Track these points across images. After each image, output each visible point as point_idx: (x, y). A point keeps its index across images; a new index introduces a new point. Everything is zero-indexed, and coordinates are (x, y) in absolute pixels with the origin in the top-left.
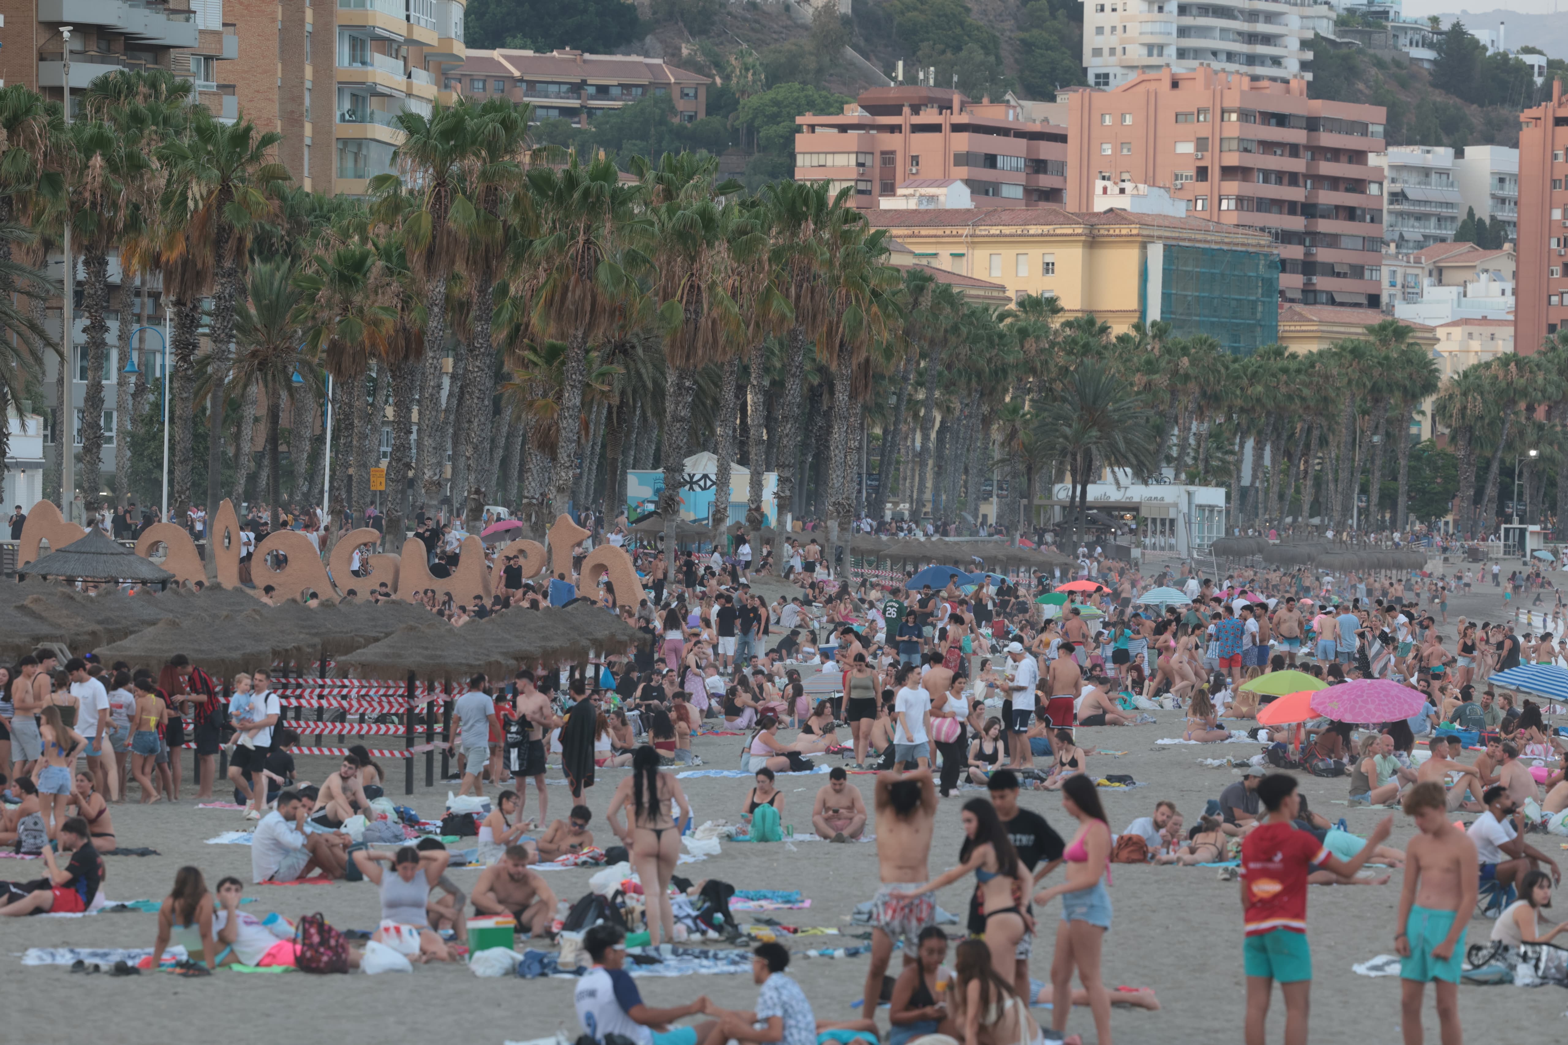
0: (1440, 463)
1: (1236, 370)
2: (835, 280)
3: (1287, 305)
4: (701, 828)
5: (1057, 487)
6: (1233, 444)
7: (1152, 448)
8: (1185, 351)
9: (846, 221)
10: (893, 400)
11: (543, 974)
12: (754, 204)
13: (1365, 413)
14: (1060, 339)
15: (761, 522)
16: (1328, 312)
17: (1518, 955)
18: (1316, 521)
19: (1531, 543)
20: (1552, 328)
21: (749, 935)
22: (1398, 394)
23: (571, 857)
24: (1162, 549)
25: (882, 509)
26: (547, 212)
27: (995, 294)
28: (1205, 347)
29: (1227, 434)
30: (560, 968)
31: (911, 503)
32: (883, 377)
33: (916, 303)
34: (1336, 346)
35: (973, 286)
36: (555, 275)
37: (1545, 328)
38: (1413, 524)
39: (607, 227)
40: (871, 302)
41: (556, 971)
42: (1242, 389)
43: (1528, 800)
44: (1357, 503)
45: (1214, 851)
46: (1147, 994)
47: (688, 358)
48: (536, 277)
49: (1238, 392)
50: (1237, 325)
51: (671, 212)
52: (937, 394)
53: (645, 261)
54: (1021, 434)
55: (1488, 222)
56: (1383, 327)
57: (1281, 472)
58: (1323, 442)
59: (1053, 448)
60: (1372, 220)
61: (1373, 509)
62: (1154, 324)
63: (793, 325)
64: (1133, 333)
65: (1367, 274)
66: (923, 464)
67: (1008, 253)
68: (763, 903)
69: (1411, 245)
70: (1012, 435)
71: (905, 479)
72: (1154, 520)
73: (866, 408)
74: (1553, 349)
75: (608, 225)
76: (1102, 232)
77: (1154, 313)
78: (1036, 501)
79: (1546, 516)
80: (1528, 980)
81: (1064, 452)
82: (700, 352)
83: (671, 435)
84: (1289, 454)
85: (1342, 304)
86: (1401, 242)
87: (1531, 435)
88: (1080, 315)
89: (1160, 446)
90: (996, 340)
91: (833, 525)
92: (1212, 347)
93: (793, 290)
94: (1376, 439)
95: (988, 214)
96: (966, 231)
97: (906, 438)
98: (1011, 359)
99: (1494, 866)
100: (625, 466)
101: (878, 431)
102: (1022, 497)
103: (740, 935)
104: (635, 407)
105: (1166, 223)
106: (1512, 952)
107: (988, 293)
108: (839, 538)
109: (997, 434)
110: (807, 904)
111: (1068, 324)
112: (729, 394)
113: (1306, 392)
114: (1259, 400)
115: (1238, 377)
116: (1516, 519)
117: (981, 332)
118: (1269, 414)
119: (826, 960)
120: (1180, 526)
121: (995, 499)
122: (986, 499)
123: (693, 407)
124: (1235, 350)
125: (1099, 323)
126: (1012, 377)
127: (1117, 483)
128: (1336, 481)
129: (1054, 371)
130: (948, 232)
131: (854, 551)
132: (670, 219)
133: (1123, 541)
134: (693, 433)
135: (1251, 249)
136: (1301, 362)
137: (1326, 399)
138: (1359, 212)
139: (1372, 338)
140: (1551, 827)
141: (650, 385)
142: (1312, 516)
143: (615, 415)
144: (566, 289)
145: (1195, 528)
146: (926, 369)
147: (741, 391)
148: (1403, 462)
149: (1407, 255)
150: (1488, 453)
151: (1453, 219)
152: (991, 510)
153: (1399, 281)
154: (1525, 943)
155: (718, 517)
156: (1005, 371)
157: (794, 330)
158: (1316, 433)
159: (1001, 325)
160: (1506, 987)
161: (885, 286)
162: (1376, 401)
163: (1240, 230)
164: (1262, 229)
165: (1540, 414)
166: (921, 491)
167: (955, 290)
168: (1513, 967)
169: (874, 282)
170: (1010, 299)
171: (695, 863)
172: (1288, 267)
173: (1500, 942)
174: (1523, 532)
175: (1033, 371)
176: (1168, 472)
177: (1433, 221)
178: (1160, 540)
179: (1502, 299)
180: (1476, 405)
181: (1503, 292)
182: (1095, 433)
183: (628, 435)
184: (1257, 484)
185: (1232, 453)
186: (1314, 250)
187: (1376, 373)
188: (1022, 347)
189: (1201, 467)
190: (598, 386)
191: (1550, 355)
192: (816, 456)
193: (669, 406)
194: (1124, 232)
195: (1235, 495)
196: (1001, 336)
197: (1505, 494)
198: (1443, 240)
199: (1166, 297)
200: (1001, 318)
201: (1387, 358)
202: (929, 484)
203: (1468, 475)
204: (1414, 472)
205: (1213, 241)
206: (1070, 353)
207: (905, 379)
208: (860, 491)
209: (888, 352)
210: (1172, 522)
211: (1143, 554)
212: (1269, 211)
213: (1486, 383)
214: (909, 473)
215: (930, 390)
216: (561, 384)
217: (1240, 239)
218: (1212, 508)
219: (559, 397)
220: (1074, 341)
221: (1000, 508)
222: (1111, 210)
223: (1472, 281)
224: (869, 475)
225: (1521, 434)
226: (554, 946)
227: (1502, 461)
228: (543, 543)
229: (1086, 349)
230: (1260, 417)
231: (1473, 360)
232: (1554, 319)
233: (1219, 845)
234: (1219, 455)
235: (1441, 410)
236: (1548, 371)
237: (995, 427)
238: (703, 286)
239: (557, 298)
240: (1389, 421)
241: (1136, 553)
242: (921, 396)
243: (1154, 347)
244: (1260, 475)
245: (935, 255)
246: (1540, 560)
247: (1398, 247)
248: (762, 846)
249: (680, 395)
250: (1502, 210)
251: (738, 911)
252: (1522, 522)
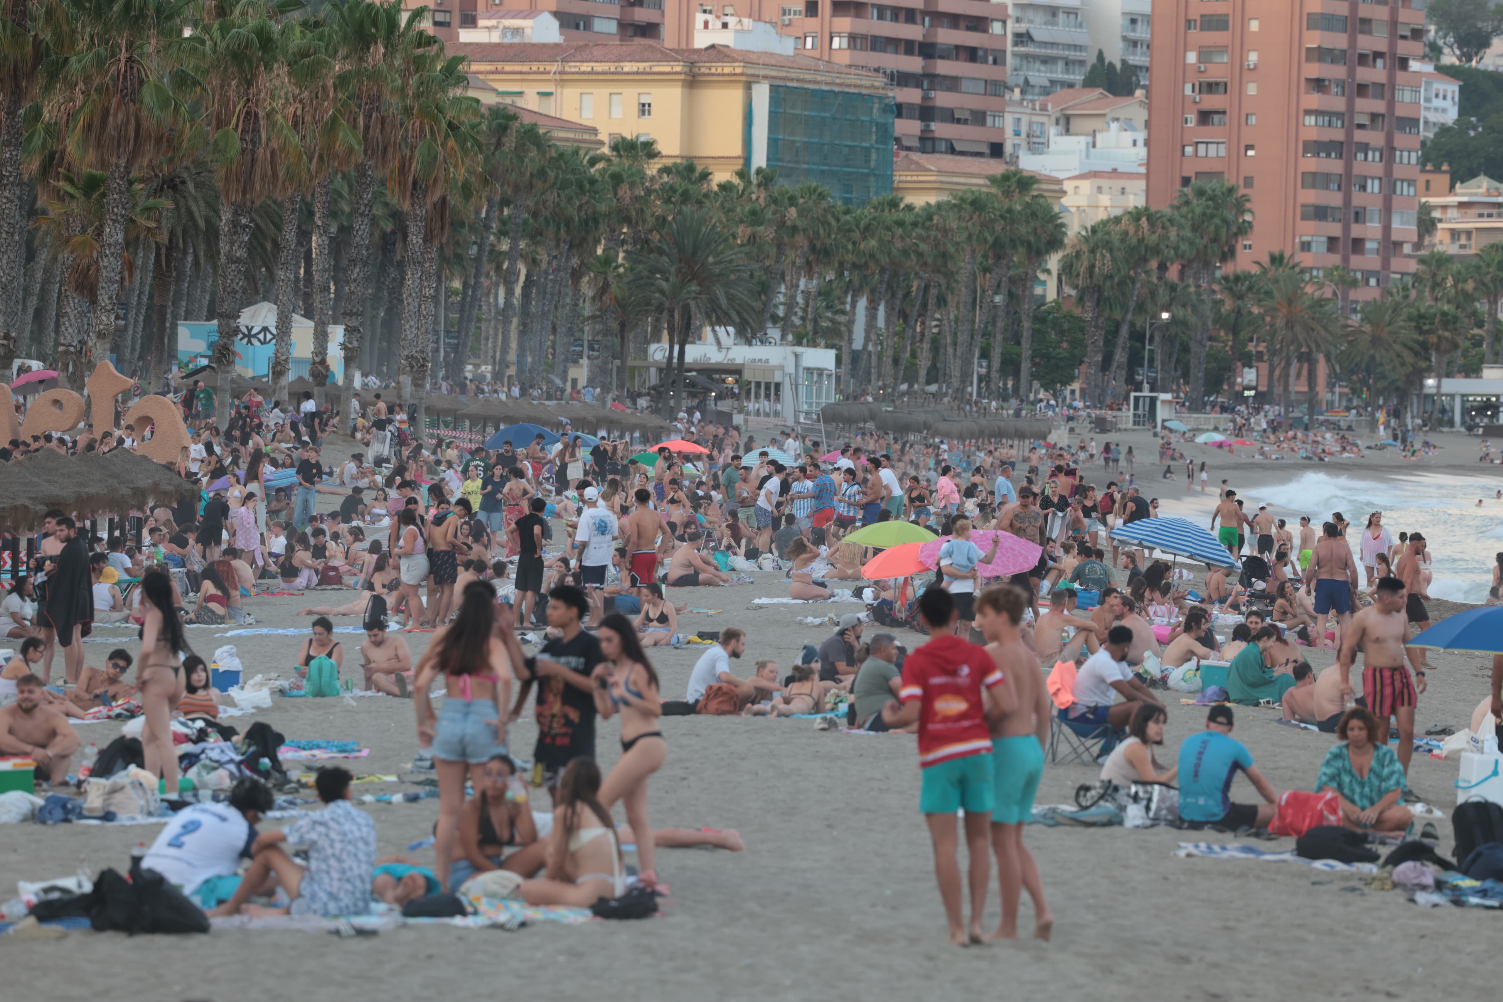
0: (1066, 326)
1: (847, 222)
2: (407, 111)
3: (903, 153)
4: (251, 682)
5: (653, 347)
6: (844, 303)
7: (757, 305)
8: (792, 200)
9: (419, 45)
10: (474, 250)
11: (67, 820)
12: (317, 24)
13: (986, 270)
14: (657, 186)
15: (326, 377)
16: (947, 161)
17: (1129, 795)
18: (933, 388)
19: (1162, 413)
20: (1186, 181)
21: (298, 781)
22: (1022, 250)
23: (103, 710)
24: (767, 415)
25: (462, 370)
26: (84, 26)
27: (586, 137)
28: (814, 197)
29: (837, 293)
30: (86, 813)
31: (494, 364)
32: (462, 224)
33: (499, 144)
34: (955, 197)
35: (562, 128)
36: (94, 96)
37: (1178, 182)
38: (1037, 392)
39: (151, 47)
40: (447, 136)
41: (81, 816)
42: (854, 243)
43: (1147, 654)
44: (978, 368)
46: (731, 835)
47: (244, 192)
48: (72, 100)
49: (850, 247)
50: (850, 174)
51: (224, 30)
52: (522, 245)
53: (195, 83)
54: (614, 288)
55: (1118, 66)
56: (1006, 178)
57: (896, 334)
58: (941, 302)
59: (648, 304)
60: (995, 62)
61: (994, 375)
62: (759, 171)
63: (361, 158)
64: (736, 180)
65: (989, 120)
66: (507, 322)
67: (601, 92)
68: (316, 752)
69: (1037, 90)
70: (605, 288)
71: (487, 339)
72: (758, 384)
73: (444, 259)
74: (1187, 203)
75: (153, 41)
76: (703, 70)
77: (760, 159)
78: (630, 363)
79: (1178, 384)
80: (1138, 822)
81: (660, 309)
82: (258, 186)
83: (226, 278)
84: (904, 315)
85: (962, 153)
86: (1026, 87)
87: (1163, 296)
88: (679, 161)
89: (765, 304)
90: (587, 186)
91: (406, 380)
92: (822, 196)
93: (361, 121)
94: (998, 299)
95: (578, 49)
96: (554, 67)
97: (488, 294)
98: (603, 208)
100: (175, 317)
101: (457, 284)
102: (614, 358)
103: (289, 782)
104: (185, 252)
105: (773, 62)
106: (1122, 792)
107: (579, 136)
108: (412, 395)
109: (587, 289)
110: (365, 753)
111: (666, 170)
112: (290, 234)
113: (923, 247)
114: (872, 256)
115: (850, 230)
116: (1146, 386)
117: (570, 176)
118: (883, 270)
119: (382, 805)
120: (787, 392)
121: (585, 361)
122: (575, 362)
123: (250, 248)
124: (847, 201)
125: (699, 169)
126: (603, 227)
127: (718, 342)
128: (955, 344)
129: (651, 221)
130: (534, 68)
131: (429, 410)
132: (223, 37)
133: (724, 406)
134: (250, 278)
135: (864, 91)
136: (917, 215)
137: (944, 255)
138: (980, 53)
139: (994, 190)
140: (1171, 682)
141: (202, 224)
142: (928, 383)
143: (163, 258)
144: (106, 112)
145: (802, 390)
146: (510, 217)
147: (304, 236)
148: (1026, 324)
149: (1033, 101)
150: (1117, 315)
151: (1082, 63)
152: (581, 372)
153: (1024, 130)
154: (1136, 782)
155: (278, 368)
156: (596, 221)
157: (363, 165)
158: (934, 292)
159: (592, 170)
160: (1115, 829)
161: (463, 118)
162: (998, 257)
163: (853, 71)
164: (877, 70)
165: (1173, 273)
166: (505, 350)
167: (541, 131)
168: (1123, 808)
169: (450, 114)
170: (602, 143)
171: (243, 716)
172: (904, 112)
173: (1110, 782)
174: (1153, 401)
175: (628, 220)
176: (774, 333)
177: (1060, 65)
178: (765, 405)
179: (1134, 150)
180: (1105, 262)
181: (1135, 143)
182: (694, 287)
183: (179, 280)
184: (870, 348)
185: (843, 312)
186: (932, 94)
187: (998, 227)
188: (615, 194)
189: (810, 327)
190: (142, 221)
191: (1184, 210)
192: (390, 311)
193: (224, 247)
194: (727, 70)
195: (846, 359)
196: (593, 181)
197: (1135, 361)
198: (1071, 86)
199: (773, 143)
200: (593, 162)
201: (1010, 211)
202: (514, 345)
203: (1095, 339)
204: (1038, 335)
205: (823, 82)
206: (668, 201)
207: (487, 227)
208: (437, 350)
209: (466, 191)
210: (778, 386)
211: (746, 421)
212: (884, 51)
213: (1116, 239)
214: (491, 332)
215: (515, 241)
216: (100, 219)
217: (852, 80)
218: (820, 372)
219: (99, 232)
220: (673, 189)
221: (591, 371)
222: (713, 46)
223: (1101, 131)
224: (447, 332)
225: (1153, 294)
226: (80, 794)
227: (1132, 325)
228: (82, 394)
229: (685, 197)
230: (873, 274)
231: (1101, 215)
232: (1188, 172)
233: (815, 695)
234: (829, 314)
235: (1068, 269)
236: (1181, 227)
237: (585, 279)
238: (261, 114)
239: (96, 122)
240: (1012, 280)
241: (738, 419)
242: (505, 246)
243: (759, 196)
244: (873, 337)
245: (521, 93)
246: (1171, 430)
247: (1022, 92)
248: (319, 700)
249: (236, 233)
250: (1134, 54)
251: (287, 760)
252: (1152, 390)
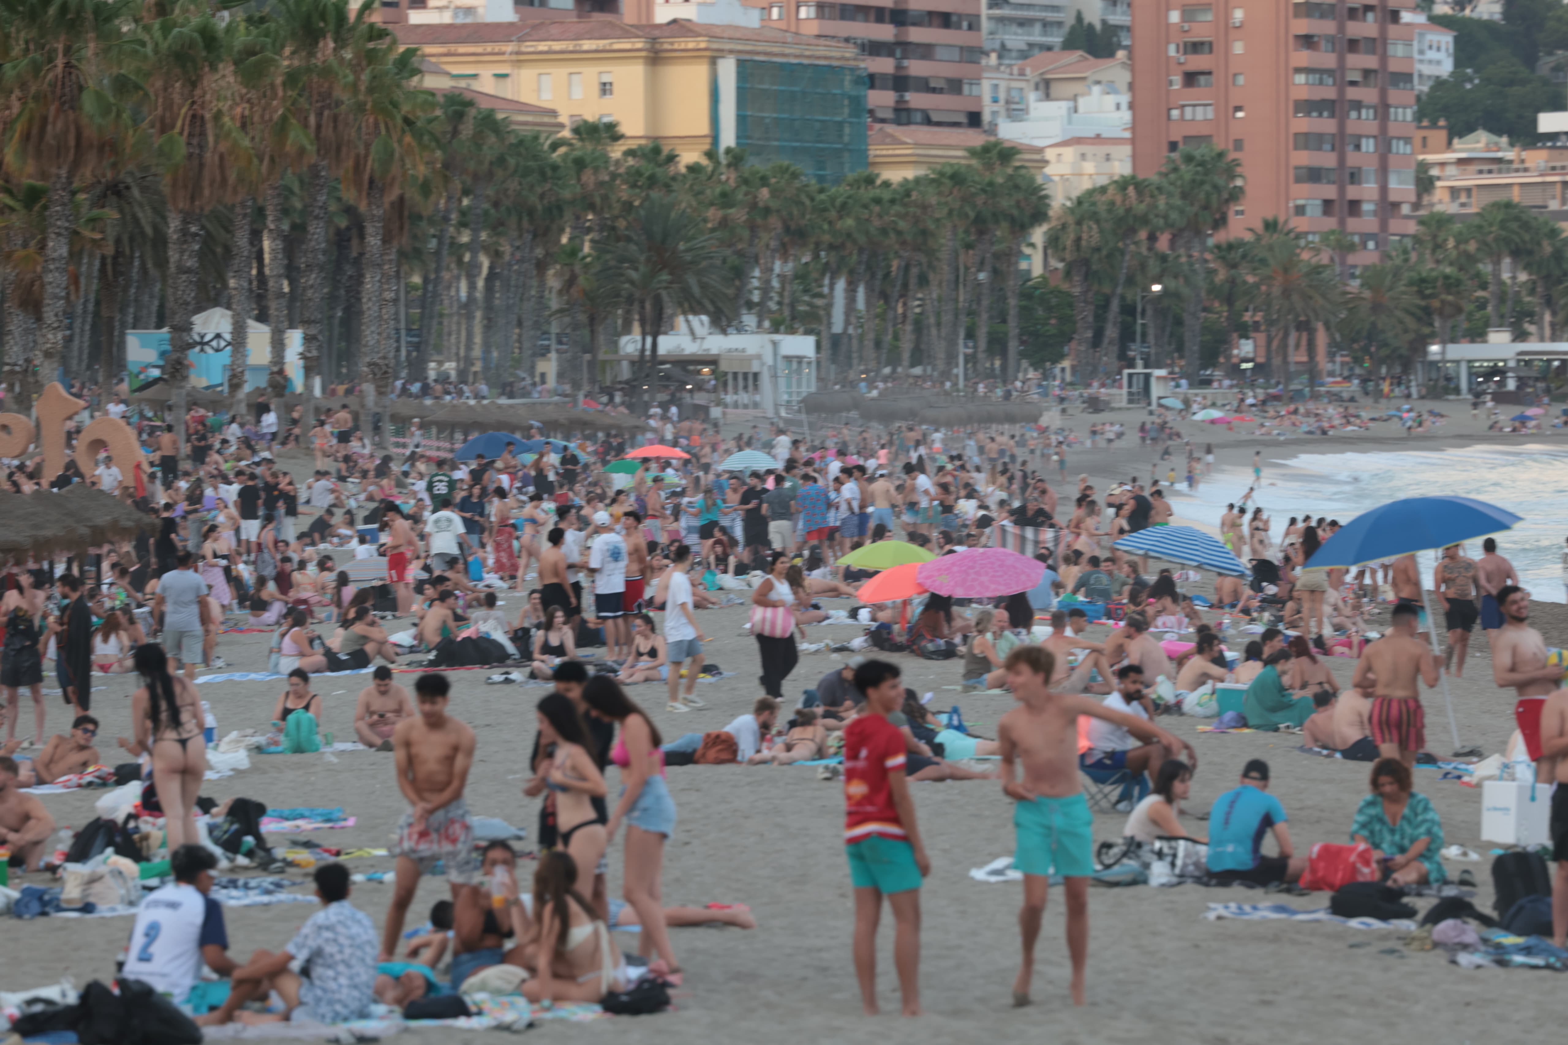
0: (1054, 301)
1: (822, 202)
2: (360, 108)
3: (878, 126)
4: (226, 739)
5: (624, 340)
6: (821, 286)
7: (730, 292)
8: (764, 181)
9: (371, 39)
10: (433, 244)
11: (44, 914)
12: (262, 20)
13: (969, 246)
14: (622, 170)
15: (284, 387)
16: (924, 133)
17: (1152, 851)
18: (917, 371)
19: (1156, 390)
20: (1173, 146)
21: (284, 860)
22: (1005, 225)
23: (73, 778)
24: (746, 407)
25: (424, 370)
26: (18, 31)
27: (546, 120)
28: (787, 176)
29: (815, 275)
30: (64, 905)
31: (458, 361)
32: (420, 217)
33: (455, 132)
34: (934, 171)
35: (521, 112)
36: (32, 105)
37: (1165, 147)
38: (1026, 371)
39: (90, 49)
40: (403, 131)
41: (59, 909)
42: (830, 223)
43: (1160, 678)
44: (963, 349)
45: (812, 747)
46: (741, 910)
47: (193, 199)
48: (8, 108)
49: (826, 227)
50: (823, 149)
51: (166, 29)
52: (483, 236)
53: (137, 87)
54: (582, 281)
55: (1098, 26)
56: (986, 149)
57: (877, 316)
58: (923, 281)
59: (618, 295)
60: (970, 27)
61: (981, 356)
62: (728, 151)
63: (314, 159)
64: (704, 162)
65: (966, 89)
66: (470, 317)
67: (559, 73)
68: (300, 822)
69: (1014, 54)
70: (571, 282)
71: (450, 334)
72: (735, 375)
73: (402, 254)
74: (1176, 170)
75: (92, 45)
76: (667, 46)
77: (728, 138)
78: (601, 356)
79: (1172, 359)
80: (1164, 880)
81: (630, 300)
82: (207, 192)
83: (176, 289)
84: (884, 296)
85: (939, 124)
86: (1003, 51)
87: (1154, 267)
88: (643, 142)
89: (739, 289)
90: (549, 173)
91: (369, 389)
92: (795, 176)
93: (312, 120)
94: (982, 276)
95: (535, 27)
96: (509, 48)
97: (449, 287)
98: (567, 194)
99: (1124, 753)
100: (124, 326)
101: (416, 279)
102: (585, 352)
103: (274, 860)
104: (132, 257)
105: (738, 35)
106: (1146, 848)
107: (538, 119)
108: (376, 404)
109: (553, 280)
110: (351, 822)
111: (630, 153)
112: (242, 240)
113: (902, 225)
114: (849, 235)
115: (825, 210)
116: (1139, 363)
117: (531, 163)
118: (861, 251)
119: (374, 885)
120: (765, 380)
121: (553, 355)
122: (543, 355)
123: (201, 255)
124: (821, 179)
125: (666, 151)
126: (568, 215)
127: (692, 333)
128: (939, 324)
129: (617, 209)
130: (489, 49)
131: (394, 418)
132: (165, 37)
133: (700, 399)
134: (202, 286)
135: (835, 63)
136: (895, 191)
137: (924, 233)
138: (954, 19)
139: (974, 162)
140: (1186, 707)
141: (149, 231)
142: (913, 365)
143: (109, 268)
144: (44, 121)
145: (782, 382)
146: (469, 207)
147: (256, 236)
148: (1012, 302)
149: (1010, 66)
150: (1107, 289)
151: (1060, 24)
152: (549, 366)
153: (1002, 96)
154: (1160, 838)
155: (235, 382)
156: (560, 209)
157: (315, 166)
158: (914, 271)
159: (555, 155)
160: (1140, 889)
161: (419, 113)
162: (981, 233)
163: (822, 41)
164: (847, 40)
165: (1163, 243)
166: (469, 347)
167: (500, 116)
168: (1147, 866)
169: (405, 108)
170: (562, 126)
171: (219, 779)
172: (878, 82)
173: (1132, 838)
174: (1147, 377)
175: (592, 207)
176: (749, 320)
177: (1038, 27)
178: (744, 397)
179: (1117, 115)
180: (1092, 235)
181: (1118, 106)
182: (665, 277)
183: (126, 289)
184: (851, 330)
185: (820, 295)
186: (906, 63)
187: (980, 200)
188: (579, 179)
189: (787, 312)
190: (87, 233)
191: (1172, 176)
192: (347, 310)
193: (173, 255)
194: (691, 46)
195: (826, 344)
196: (555, 168)
197: (1127, 336)
198: (1049, 48)
199: (741, 120)
200: (555, 146)
201: (991, 184)
202: (478, 339)
203: (1085, 314)
204: (1025, 312)
205: (791, 54)
206: (634, 186)
207: (446, 219)
208: (398, 350)
209: (426, 189)
210: (756, 376)
211: (724, 414)
212: (853, 19)
213: (1102, 209)
214: (454, 327)
215: (475, 232)
216: (43, 231)
217: (822, 51)
218: (800, 359)
219: (42, 246)
220: (638, 173)
221: (560, 365)
222: (674, 21)
223: (1083, 95)
224: (409, 330)
225: (1143, 266)
226: (56, 880)
227: (1123, 298)
228: (29, 416)
229: (652, 181)
230: (851, 254)
231: (1086, 185)
232: (1176, 135)
233: (818, 740)
234: (806, 298)
235: (1053, 242)
236: (1170, 195)
237: (551, 272)
238: (208, 116)
239: (35, 131)
240: (997, 256)
241: (716, 412)
242: (465, 238)
243: (729, 177)
244: (853, 320)
245: (475, 76)
246: (1167, 408)
247: (1000, 57)
248: (297, 757)
249: (185, 242)
250: (1114, 13)
251: (271, 833)
252: (1146, 366)
